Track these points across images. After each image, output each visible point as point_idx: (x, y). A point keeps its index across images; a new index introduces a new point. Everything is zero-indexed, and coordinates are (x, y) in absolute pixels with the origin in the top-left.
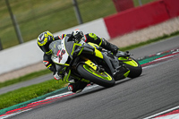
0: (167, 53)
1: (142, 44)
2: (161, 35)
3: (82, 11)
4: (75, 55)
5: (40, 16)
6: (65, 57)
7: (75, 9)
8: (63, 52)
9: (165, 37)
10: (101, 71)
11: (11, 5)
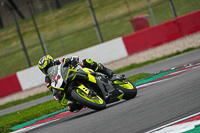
0: (181, 68)
1: (158, 60)
2: (175, 51)
3: (102, 31)
4: (69, 80)
5: (64, 36)
6: (60, 81)
7: (96, 29)
8: (59, 77)
9: (178, 53)
10: (93, 95)
11: (39, 26)
